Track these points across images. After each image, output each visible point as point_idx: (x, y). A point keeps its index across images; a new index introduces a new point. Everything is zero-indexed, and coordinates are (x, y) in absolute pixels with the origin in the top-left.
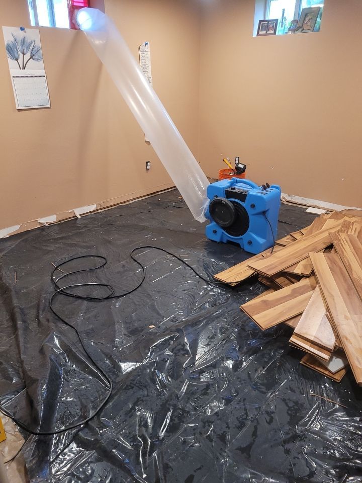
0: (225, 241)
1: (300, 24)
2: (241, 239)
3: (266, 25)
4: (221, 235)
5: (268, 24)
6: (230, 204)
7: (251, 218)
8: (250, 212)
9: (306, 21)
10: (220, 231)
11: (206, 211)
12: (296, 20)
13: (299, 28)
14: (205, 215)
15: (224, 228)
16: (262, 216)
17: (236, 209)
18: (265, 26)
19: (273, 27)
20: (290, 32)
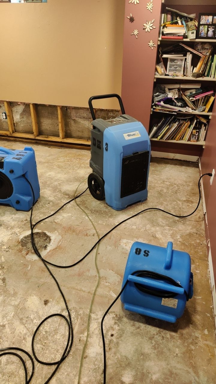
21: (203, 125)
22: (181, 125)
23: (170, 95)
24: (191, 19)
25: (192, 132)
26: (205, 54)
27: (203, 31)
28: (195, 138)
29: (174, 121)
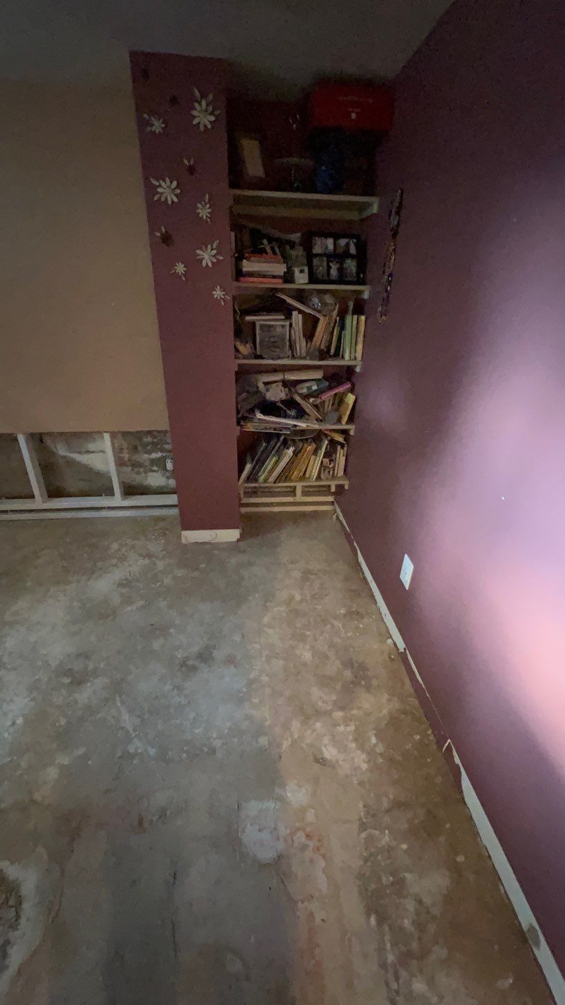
21: (339, 447)
22: (299, 451)
23: (270, 395)
25: (322, 462)
27: (320, 268)
28: (329, 472)
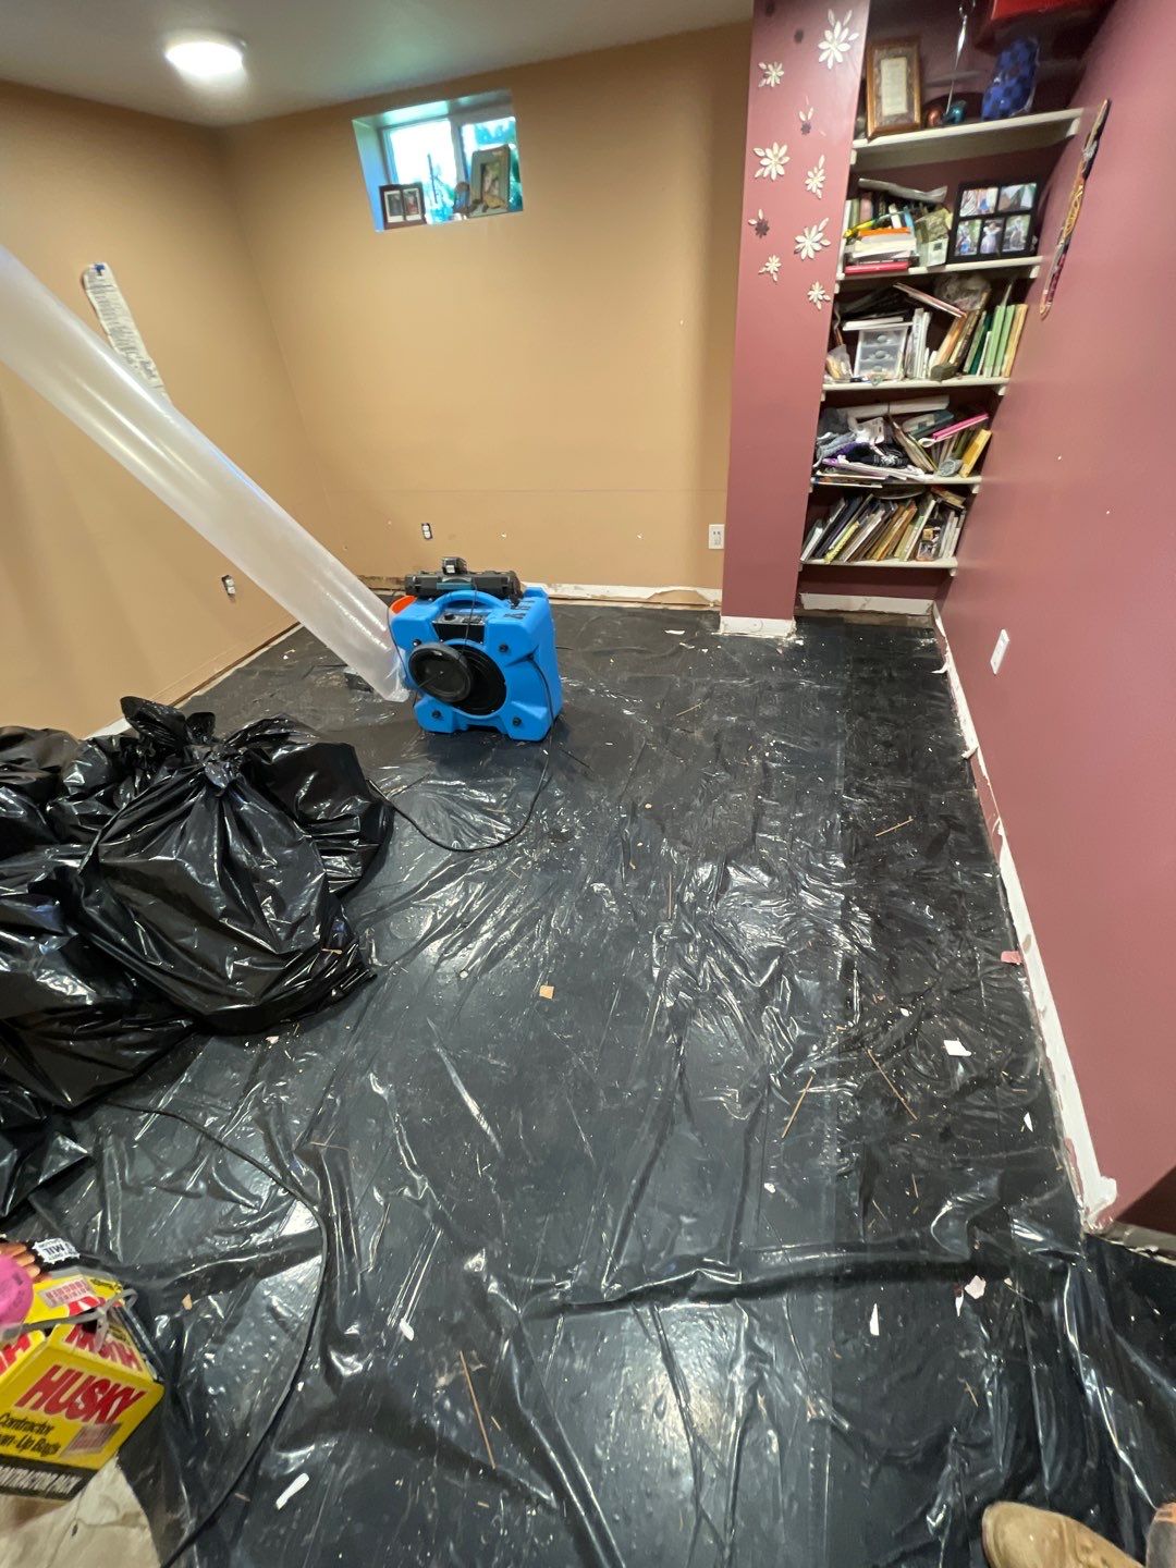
0: (463, 727)
1: (475, 194)
2: (497, 717)
3: (398, 198)
4: (451, 718)
5: (402, 195)
6: (453, 653)
7: (506, 672)
8: (501, 661)
9: (487, 186)
10: (449, 712)
11: (404, 676)
12: (463, 183)
13: (477, 202)
14: (406, 684)
15: (456, 704)
16: (527, 663)
17: (469, 662)
18: (398, 201)
19: (415, 202)
20: (458, 216)
21: (953, 513)
22: (892, 517)
23: (863, 437)
24: (932, 207)
25: (922, 532)
26: (968, 307)
27: (968, 239)
28: (930, 549)
29: (873, 507)
